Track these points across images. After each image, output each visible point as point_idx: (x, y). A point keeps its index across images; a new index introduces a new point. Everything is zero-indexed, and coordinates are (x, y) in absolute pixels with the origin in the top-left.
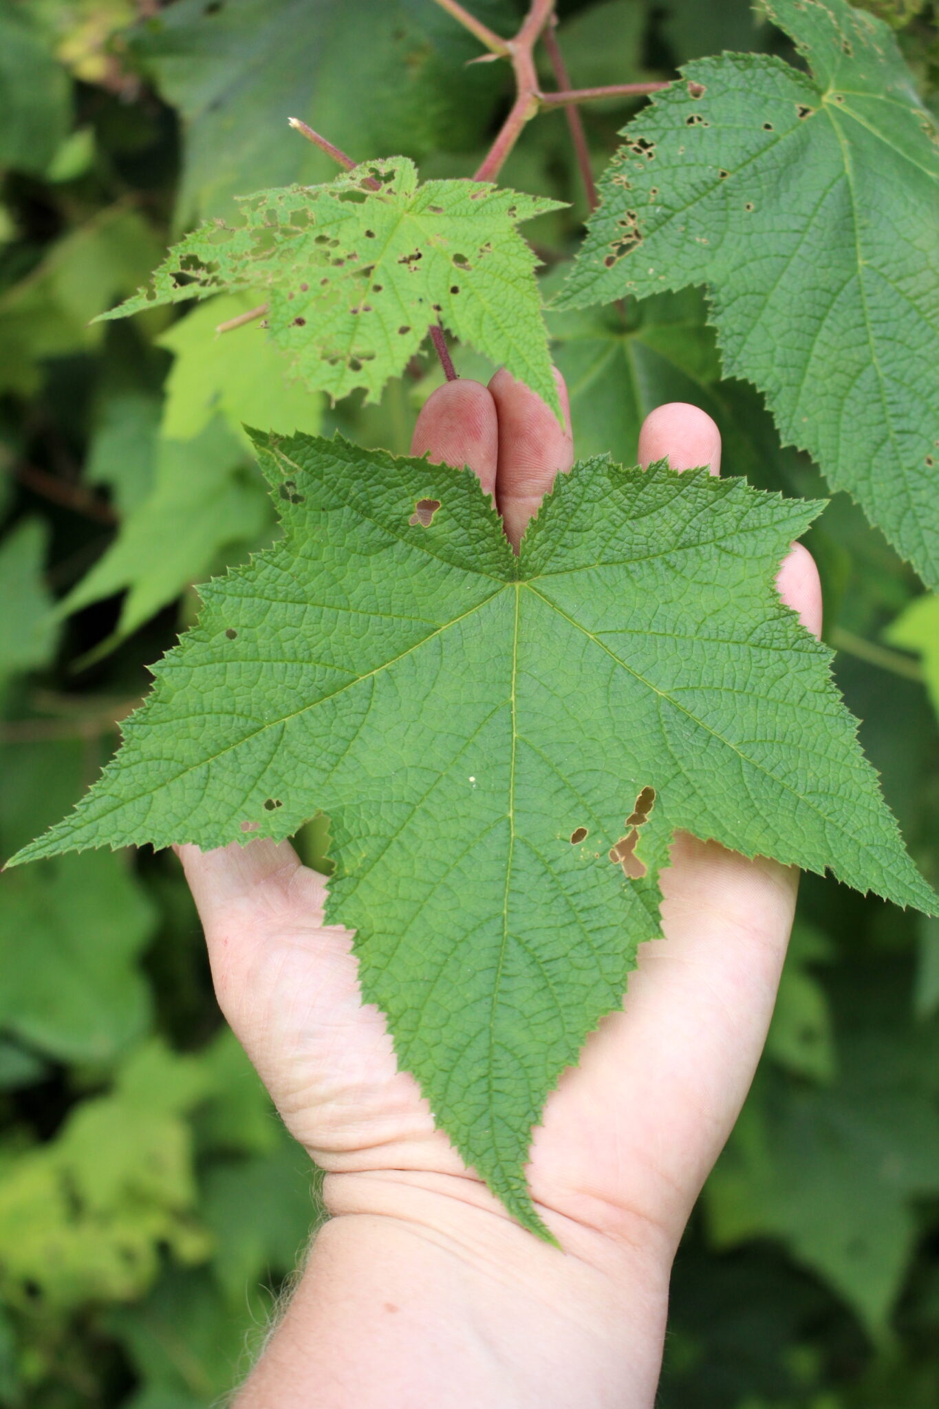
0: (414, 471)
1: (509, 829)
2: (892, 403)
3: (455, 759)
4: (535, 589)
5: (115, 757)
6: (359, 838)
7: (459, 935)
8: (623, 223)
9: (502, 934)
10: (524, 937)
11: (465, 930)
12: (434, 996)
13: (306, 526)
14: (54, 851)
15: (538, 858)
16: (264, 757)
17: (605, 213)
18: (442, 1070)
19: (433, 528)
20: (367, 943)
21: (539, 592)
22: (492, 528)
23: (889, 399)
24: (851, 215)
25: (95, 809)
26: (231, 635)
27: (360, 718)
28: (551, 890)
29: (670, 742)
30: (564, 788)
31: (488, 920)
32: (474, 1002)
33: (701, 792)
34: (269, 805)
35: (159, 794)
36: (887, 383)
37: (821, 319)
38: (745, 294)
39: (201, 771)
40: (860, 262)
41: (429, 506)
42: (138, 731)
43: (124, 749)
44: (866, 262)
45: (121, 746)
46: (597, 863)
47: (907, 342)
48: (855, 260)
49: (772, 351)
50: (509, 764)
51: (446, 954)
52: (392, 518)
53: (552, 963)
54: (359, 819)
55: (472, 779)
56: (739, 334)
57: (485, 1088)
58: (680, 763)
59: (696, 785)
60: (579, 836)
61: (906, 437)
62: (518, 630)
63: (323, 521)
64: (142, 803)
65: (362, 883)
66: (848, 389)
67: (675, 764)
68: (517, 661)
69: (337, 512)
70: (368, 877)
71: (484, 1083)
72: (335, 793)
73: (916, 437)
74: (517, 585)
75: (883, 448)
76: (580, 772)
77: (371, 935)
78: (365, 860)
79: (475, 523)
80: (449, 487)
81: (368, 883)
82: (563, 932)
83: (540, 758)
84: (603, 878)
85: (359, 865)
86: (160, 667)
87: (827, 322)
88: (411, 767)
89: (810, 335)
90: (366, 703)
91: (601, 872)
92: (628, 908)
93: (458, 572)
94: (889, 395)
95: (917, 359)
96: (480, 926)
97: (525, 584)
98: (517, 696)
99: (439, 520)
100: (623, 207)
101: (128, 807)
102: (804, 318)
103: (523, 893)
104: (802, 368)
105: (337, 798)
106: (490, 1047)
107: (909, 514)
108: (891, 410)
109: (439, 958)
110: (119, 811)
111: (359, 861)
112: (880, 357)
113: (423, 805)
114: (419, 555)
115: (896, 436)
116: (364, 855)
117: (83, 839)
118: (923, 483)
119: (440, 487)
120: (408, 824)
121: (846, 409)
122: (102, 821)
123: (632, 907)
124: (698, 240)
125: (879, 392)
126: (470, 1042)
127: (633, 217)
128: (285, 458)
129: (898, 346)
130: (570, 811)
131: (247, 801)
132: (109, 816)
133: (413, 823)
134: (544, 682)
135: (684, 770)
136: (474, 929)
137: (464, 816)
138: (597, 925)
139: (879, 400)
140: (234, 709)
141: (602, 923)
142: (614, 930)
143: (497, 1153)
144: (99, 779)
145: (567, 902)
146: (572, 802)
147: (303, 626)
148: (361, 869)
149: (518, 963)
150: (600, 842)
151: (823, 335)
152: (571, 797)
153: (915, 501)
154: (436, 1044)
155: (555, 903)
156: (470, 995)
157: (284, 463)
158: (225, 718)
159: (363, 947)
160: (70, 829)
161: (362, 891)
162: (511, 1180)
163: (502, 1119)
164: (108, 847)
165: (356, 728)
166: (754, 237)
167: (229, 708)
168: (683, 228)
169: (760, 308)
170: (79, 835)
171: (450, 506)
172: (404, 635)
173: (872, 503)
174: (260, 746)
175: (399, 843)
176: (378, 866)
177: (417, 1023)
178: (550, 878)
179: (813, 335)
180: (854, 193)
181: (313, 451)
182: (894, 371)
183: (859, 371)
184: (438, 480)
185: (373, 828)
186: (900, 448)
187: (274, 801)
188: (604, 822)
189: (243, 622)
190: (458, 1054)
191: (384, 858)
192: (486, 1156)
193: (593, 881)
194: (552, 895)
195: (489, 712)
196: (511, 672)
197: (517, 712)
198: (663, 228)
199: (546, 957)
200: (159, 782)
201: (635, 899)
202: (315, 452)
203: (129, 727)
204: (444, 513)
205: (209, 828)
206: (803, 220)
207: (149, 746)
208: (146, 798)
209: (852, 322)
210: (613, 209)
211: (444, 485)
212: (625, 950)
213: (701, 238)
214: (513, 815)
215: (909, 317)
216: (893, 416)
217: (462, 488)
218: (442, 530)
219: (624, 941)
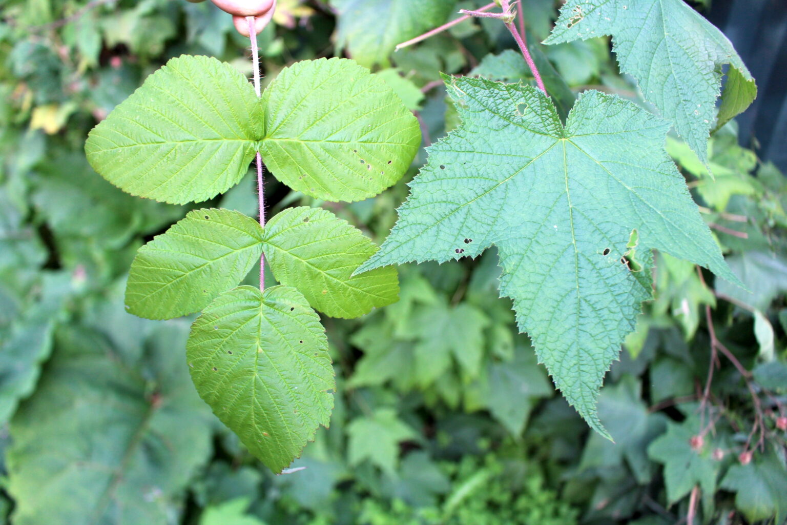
0: (515, 91)
1: (574, 249)
2: (680, 89)
3: (547, 217)
4: (572, 142)
5: (396, 224)
6: (510, 255)
7: (559, 299)
8: (575, 10)
9: (577, 297)
10: (588, 299)
11: (562, 296)
12: (552, 327)
13: (470, 119)
14: (372, 267)
15: (590, 262)
16: (462, 220)
17: (568, 7)
18: (557, 362)
19: (525, 117)
20: (520, 304)
21: (574, 143)
22: (551, 114)
23: (680, 87)
24: (661, 15)
25: (389, 249)
26: (442, 167)
27: (503, 201)
28: (597, 277)
29: (637, 210)
30: (596, 230)
31: (571, 291)
32: (568, 330)
33: (653, 232)
34: (466, 241)
35: (418, 240)
36: (678, 81)
37: (653, 54)
38: (625, 41)
39: (435, 228)
40: (665, 33)
41: (522, 107)
42: (405, 212)
43: (400, 220)
44: (668, 34)
45: (398, 219)
46: (616, 264)
47: (684, 66)
48: (664, 32)
49: (637, 64)
50: (569, 219)
51: (554, 308)
52: (507, 113)
53: (601, 311)
54: (509, 247)
55: (555, 227)
56: (624, 56)
57: (577, 369)
58: (643, 219)
59: (651, 229)
60: (606, 252)
61: (687, 102)
62: (566, 160)
63: (477, 116)
64: (410, 244)
65: (514, 276)
66: (664, 82)
67: (641, 219)
68: (567, 174)
69: (483, 113)
70: (517, 273)
71: (576, 367)
72: (496, 235)
73: (690, 102)
74: (563, 140)
75: (679, 106)
76: (602, 223)
77: (521, 300)
78: (514, 265)
79: (544, 112)
80: (530, 98)
81: (516, 275)
82: (604, 296)
83: (584, 217)
84: (619, 271)
85: (512, 268)
86: (413, 184)
87: (655, 55)
88: (528, 221)
89: (650, 59)
90: (504, 194)
91: (617, 268)
92: (632, 285)
93: (538, 136)
94: (679, 86)
95: (688, 73)
96: (568, 294)
97: (567, 140)
98: (569, 189)
99: (528, 112)
100: (575, 4)
101: (404, 246)
102: (648, 52)
103: (584, 278)
104: (648, 71)
105: (497, 237)
106: (578, 351)
107: (691, 133)
108: (680, 92)
109: (551, 310)
110: (400, 248)
111: (512, 266)
112: (675, 71)
113: (536, 238)
114: (520, 130)
115: (684, 102)
116: (513, 263)
117: (386, 261)
118: (694, 121)
119: (527, 97)
120: (530, 248)
121: (664, 90)
122: (393, 253)
123: (634, 284)
124: (606, 18)
125: (676, 84)
126: (569, 348)
127: (579, 8)
128: (458, 89)
129: (681, 67)
130: (601, 240)
131: (457, 240)
132: (396, 250)
133: (532, 247)
134: (581, 182)
135: (644, 222)
136: (565, 296)
137: (554, 244)
138: (619, 293)
139: (676, 88)
140: (447, 200)
141: (621, 292)
142: (626, 295)
143: (584, 399)
144: (390, 234)
145: (605, 282)
146: (601, 236)
147: (474, 162)
148: (513, 270)
149: (587, 310)
150: (616, 254)
151: (654, 60)
152: (600, 234)
153: (692, 128)
154: (554, 350)
155: (599, 283)
156: (567, 326)
157: (458, 91)
158: (444, 204)
159: (518, 306)
160: (378, 257)
161: (515, 280)
162: (590, 410)
163: (585, 383)
164: (397, 264)
165: (501, 206)
166: (626, 20)
167: (445, 200)
168: (600, 14)
169: (632, 47)
170: (383, 260)
171: (532, 106)
172: (518, 163)
173: (678, 127)
174: (460, 216)
175: (527, 256)
176: (520, 268)
177: (545, 340)
178: (596, 271)
179: (651, 59)
180: (662, 7)
181: (470, 86)
182: (680, 77)
183: (668, 75)
184: (526, 94)
185: (516, 251)
186: (685, 107)
187: (469, 240)
188: (617, 245)
189: (448, 161)
190: (564, 354)
191: (522, 264)
192: (579, 400)
193: (614, 272)
194: (597, 279)
195: (558, 196)
196: (564, 178)
197: (570, 196)
198: (591, 13)
199: (598, 308)
200: (417, 234)
201: (635, 281)
202: (471, 86)
203: (401, 211)
204: (530, 109)
205: (442, 253)
206: (645, 15)
207: (411, 219)
208: (412, 242)
209: (664, 56)
210: (571, 5)
211: (528, 96)
212: (633, 304)
213: (607, 18)
214: (575, 242)
215: (684, 56)
216: (681, 94)
217: (536, 97)
218: (529, 117)
219: (632, 300)
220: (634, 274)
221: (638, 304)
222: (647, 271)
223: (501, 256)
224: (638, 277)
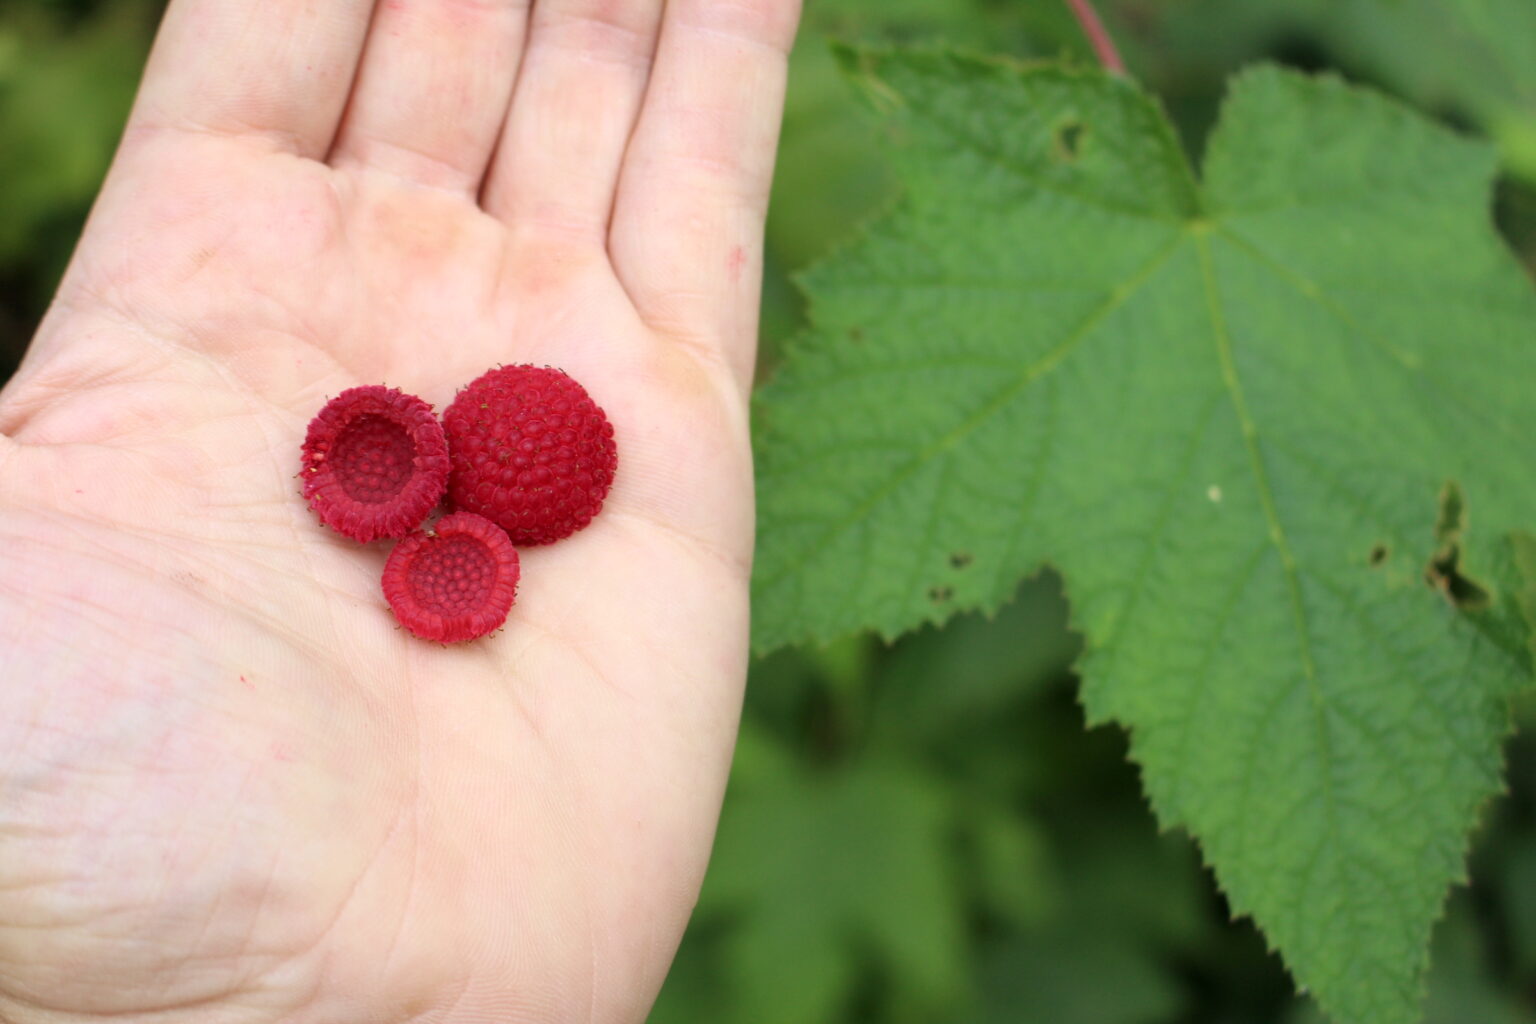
3: (1183, 465)
4: (1224, 230)
7: (1261, 711)
9: (1313, 703)
10: (1346, 703)
11: (1267, 703)
12: (1252, 801)
19: (1082, 163)
20: (1149, 740)
21: (1232, 236)
22: (1160, 148)
26: (855, 335)
28: (1364, 634)
31: (1292, 686)
32: (1303, 804)
34: (956, 563)
41: (1070, 136)
46: (1408, 590)
50: (1252, 467)
51: (1251, 740)
53: (1390, 735)
55: (1214, 493)
57: (1347, 922)
60: (1379, 555)
62: (1214, 289)
63: (940, 166)
65: (1119, 657)
68: (1224, 330)
69: (957, 156)
70: (1124, 643)
71: (1344, 915)
74: (1198, 225)
77: (1153, 728)
78: (1113, 622)
79: (1137, 147)
80: (1093, 104)
81: (1124, 653)
82: (1392, 690)
83: (1293, 456)
85: (1110, 631)
90: (1047, 406)
91: (1414, 601)
92: (1468, 648)
96: (1284, 696)
97: (1209, 224)
98: (1236, 376)
99: (1089, 148)
103: (1325, 642)
106: (1341, 866)
109: (1243, 747)
111: (1108, 624)
113: (1164, 532)
114: (1070, 203)
116: (1110, 614)
119: (1084, 103)
120: (1153, 562)
123: (1475, 645)
126: (1312, 861)
131: (927, 562)
133: (1157, 559)
134: (1268, 354)
136: (1277, 702)
137: (1218, 546)
138: (1433, 675)
141: (1438, 671)
142: (1456, 680)
148: (1113, 637)
149: (1348, 738)
150: (1407, 562)
152: (1350, 504)
154: (1272, 869)
156: (1296, 795)
158: (871, 452)
159: (1144, 748)
161: (1123, 667)
163: (1376, 964)
165: (1044, 443)
167: (874, 437)
171: (1100, 129)
174: (925, 486)
176: (1131, 627)
177: (1240, 843)
181: (914, 74)
184: (1079, 93)
185: (1110, 574)
187: (962, 556)
188: (1408, 535)
189: (867, 316)
190: (1301, 880)
191: (1135, 613)
193: (1410, 616)
194: (1364, 640)
195: (1206, 400)
196: (1219, 345)
197: (1243, 397)
199: (1380, 728)
200: (802, 553)
201: (1477, 635)
202: (918, 75)
204: (1094, 139)
208: (792, 578)
211: (1088, 99)
212: (1482, 707)
214: (1281, 536)
217: (1111, 102)
218: (1093, 159)
219: (1476, 696)
220: (1470, 617)
221: (1500, 705)
222: (1511, 603)
223: (1073, 593)
224: (1486, 624)
